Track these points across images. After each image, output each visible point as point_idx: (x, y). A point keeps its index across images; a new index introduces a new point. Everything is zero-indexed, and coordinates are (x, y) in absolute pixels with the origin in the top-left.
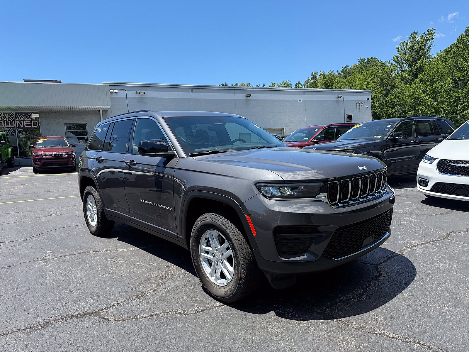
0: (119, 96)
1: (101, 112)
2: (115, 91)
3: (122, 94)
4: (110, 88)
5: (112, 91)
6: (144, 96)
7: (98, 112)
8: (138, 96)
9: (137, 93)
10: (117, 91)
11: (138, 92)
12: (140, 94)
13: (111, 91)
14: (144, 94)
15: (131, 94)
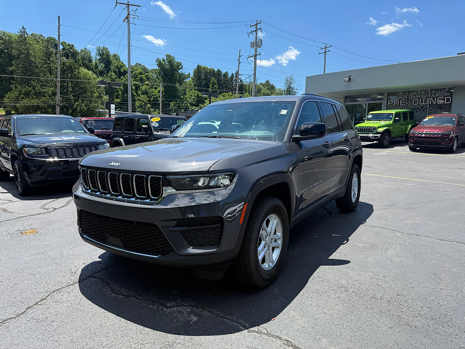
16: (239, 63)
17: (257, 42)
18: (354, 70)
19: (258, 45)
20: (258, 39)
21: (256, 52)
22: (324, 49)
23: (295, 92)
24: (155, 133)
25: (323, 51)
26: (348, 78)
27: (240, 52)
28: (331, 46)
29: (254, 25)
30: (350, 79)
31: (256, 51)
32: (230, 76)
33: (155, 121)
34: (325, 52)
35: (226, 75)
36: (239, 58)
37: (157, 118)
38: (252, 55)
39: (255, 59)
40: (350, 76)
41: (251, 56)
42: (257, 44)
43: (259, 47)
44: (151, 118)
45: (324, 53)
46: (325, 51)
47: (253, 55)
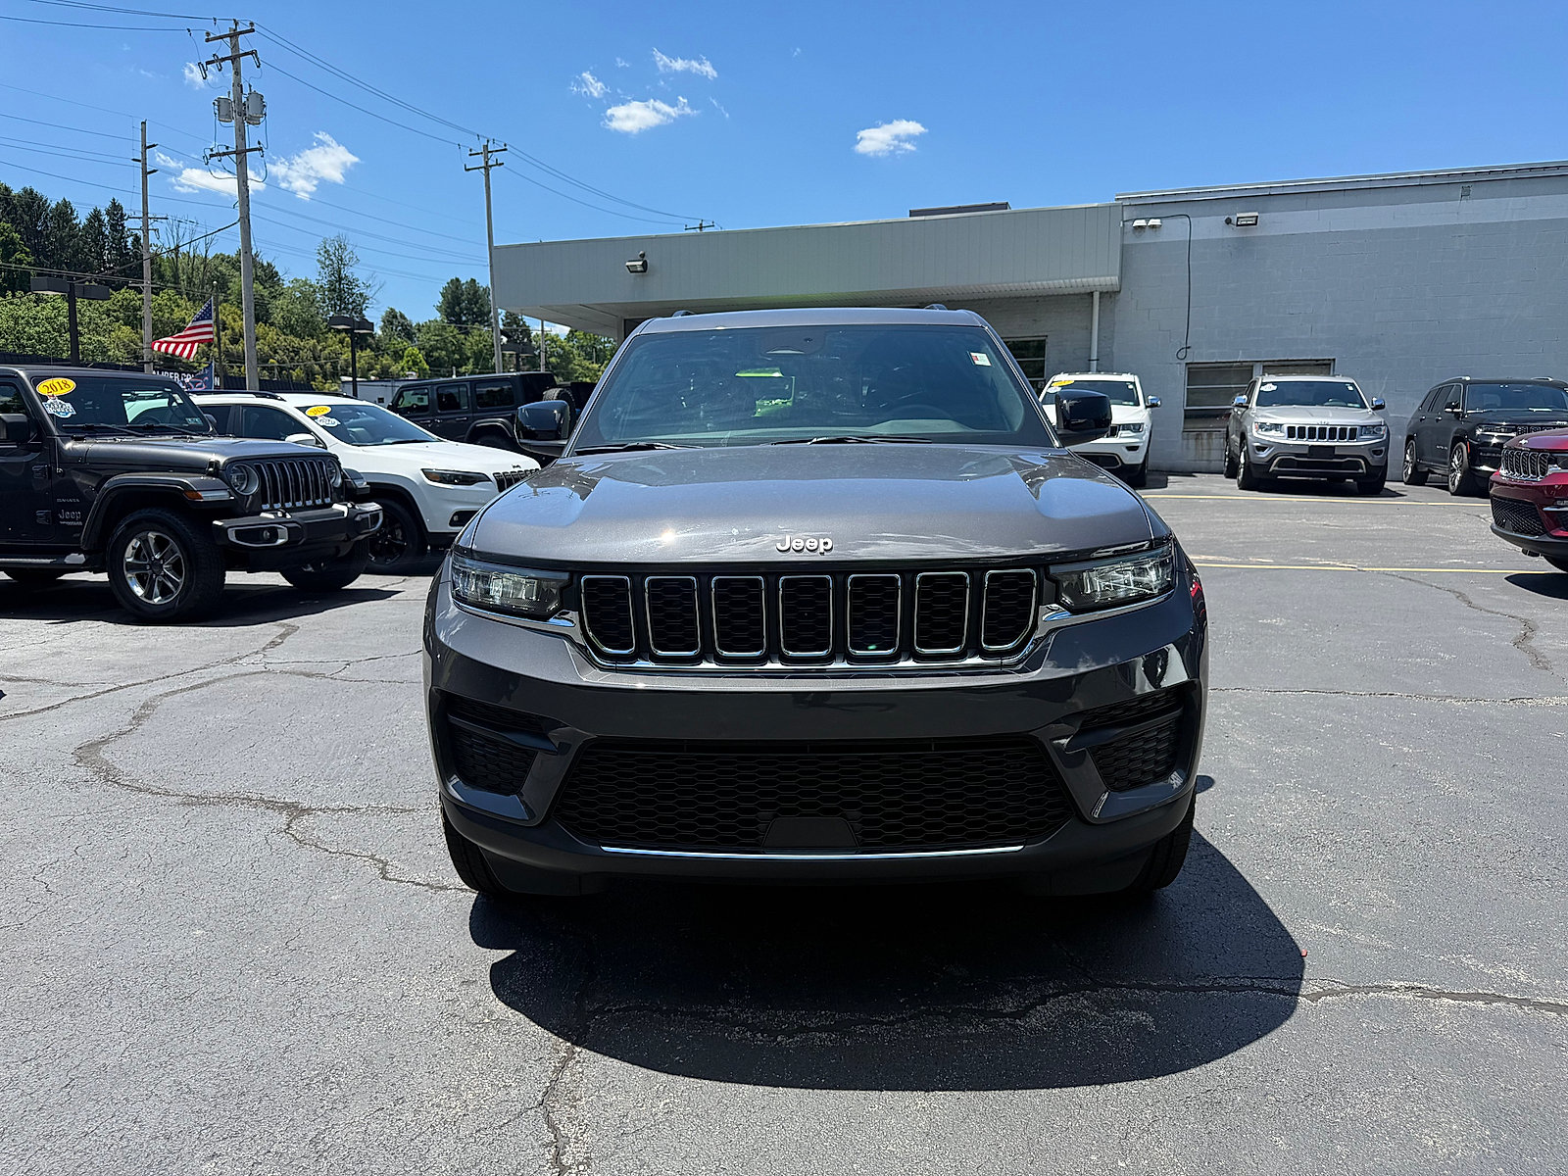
0: (1164, 237)
1: (1096, 296)
2: (1152, 222)
3: (1175, 230)
4: (1135, 212)
5: (1142, 223)
6: (1256, 232)
7: (1086, 297)
8: (1231, 233)
9: (1228, 222)
10: (1157, 222)
11: (1234, 221)
12: (1238, 225)
13: (1137, 223)
14: (1256, 224)
15: (1209, 227)
16: (145, 173)
17: (244, 100)
18: (656, 237)
19: (249, 112)
20: (246, 91)
21: (244, 139)
22: (481, 157)
23: (361, 295)
24: (69, 445)
25: (480, 161)
26: (641, 263)
27: (144, 131)
28: (505, 150)
29: (226, 36)
30: (645, 265)
31: (241, 135)
32: (84, 222)
33: (56, 394)
34: (487, 168)
35: (64, 212)
36: (144, 153)
37: (60, 380)
38: (227, 148)
39: (242, 166)
40: (643, 256)
41: (223, 150)
42: (242, 110)
43: (254, 120)
44: (36, 381)
45: (483, 170)
46: (487, 162)
47: (230, 150)
